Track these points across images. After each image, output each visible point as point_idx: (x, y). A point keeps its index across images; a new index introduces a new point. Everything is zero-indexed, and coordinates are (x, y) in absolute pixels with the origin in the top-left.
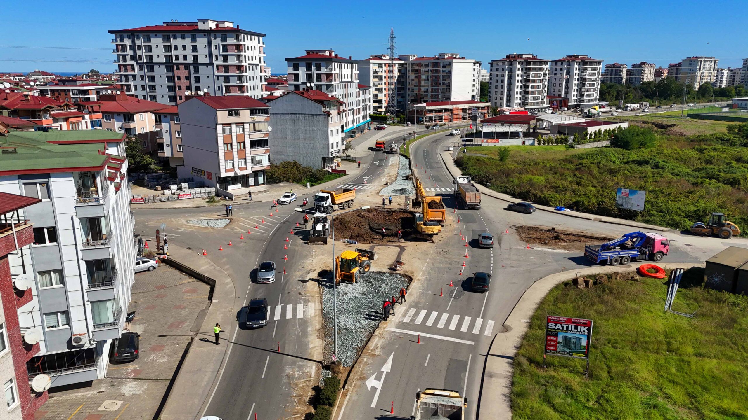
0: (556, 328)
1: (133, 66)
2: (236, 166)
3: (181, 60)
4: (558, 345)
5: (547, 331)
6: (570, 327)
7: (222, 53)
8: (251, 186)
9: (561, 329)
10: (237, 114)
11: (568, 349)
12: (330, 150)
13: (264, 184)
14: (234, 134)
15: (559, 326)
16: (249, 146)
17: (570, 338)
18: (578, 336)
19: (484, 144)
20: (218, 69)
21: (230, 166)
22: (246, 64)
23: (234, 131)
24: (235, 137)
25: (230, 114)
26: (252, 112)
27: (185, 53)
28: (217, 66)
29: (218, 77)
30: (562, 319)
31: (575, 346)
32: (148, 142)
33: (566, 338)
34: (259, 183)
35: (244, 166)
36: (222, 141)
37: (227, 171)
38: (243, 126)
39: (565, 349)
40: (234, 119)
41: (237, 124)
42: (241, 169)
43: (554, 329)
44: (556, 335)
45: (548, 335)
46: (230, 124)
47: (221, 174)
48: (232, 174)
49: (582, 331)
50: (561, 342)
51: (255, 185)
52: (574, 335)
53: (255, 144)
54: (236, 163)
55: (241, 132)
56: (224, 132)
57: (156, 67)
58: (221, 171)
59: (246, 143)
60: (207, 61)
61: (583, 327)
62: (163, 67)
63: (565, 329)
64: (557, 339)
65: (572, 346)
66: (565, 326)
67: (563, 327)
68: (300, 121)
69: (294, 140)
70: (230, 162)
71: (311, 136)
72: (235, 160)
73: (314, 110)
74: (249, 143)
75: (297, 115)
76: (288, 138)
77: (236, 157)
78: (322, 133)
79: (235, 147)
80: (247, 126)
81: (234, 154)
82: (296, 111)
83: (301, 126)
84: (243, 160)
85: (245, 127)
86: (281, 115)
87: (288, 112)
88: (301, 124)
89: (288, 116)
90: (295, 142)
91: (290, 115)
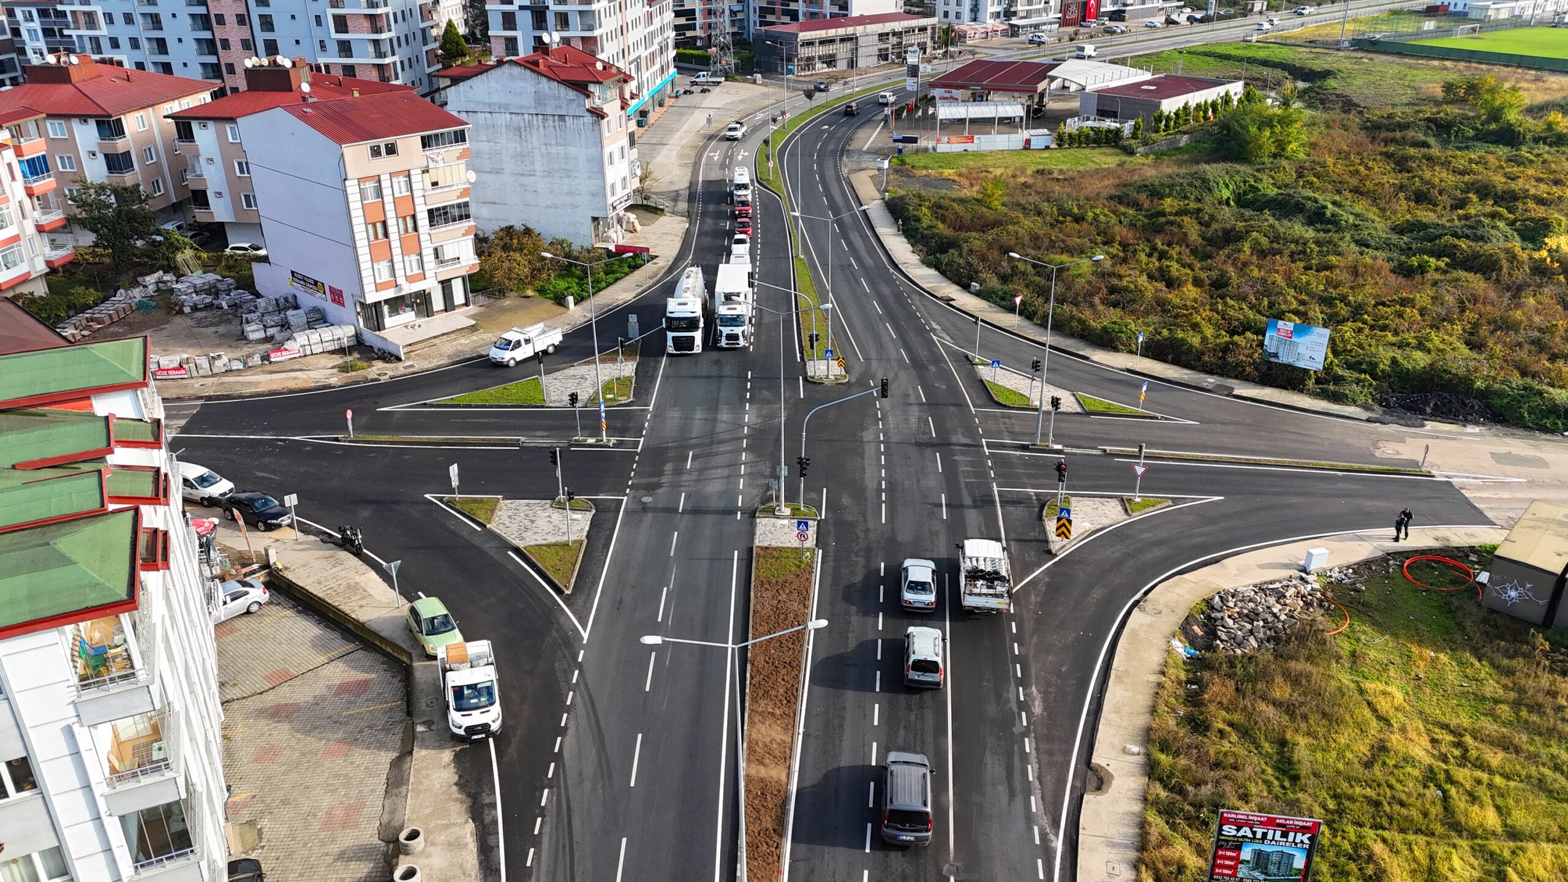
0: (1240, 834)
2: (399, 273)
4: (1240, 866)
5: (1218, 840)
6: (1271, 833)
8: (439, 312)
9: (1250, 835)
10: (391, 150)
11: (1263, 873)
12: (610, 200)
13: (467, 304)
14: (388, 199)
15: (1246, 831)
16: (426, 222)
17: (1268, 854)
18: (1285, 850)
19: (942, 148)
21: (385, 276)
23: (387, 192)
24: (392, 206)
25: (376, 152)
26: (427, 142)
30: (1255, 818)
31: (1279, 868)
32: (164, 183)
33: (1258, 854)
34: (456, 303)
35: (416, 271)
36: (362, 220)
37: (379, 287)
38: (409, 176)
39: (1256, 874)
40: (385, 165)
41: (394, 175)
42: (410, 279)
43: (1234, 836)
44: (1238, 848)
45: (1219, 847)
46: (377, 179)
47: (367, 295)
48: (390, 294)
49: (1298, 840)
50: (1248, 862)
51: (446, 310)
52: (1280, 849)
53: (437, 216)
54: (398, 266)
55: (406, 192)
56: (364, 194)
58: (367, 289)
59: (419, 216)
61: (1299, 835)
63: (1259, 835)
64: (1239, 855)
65: (1272, 869)
66: (1259, 833)
67: (1254, 833)
68: (534, 132)
69: (522, 175)
70: (383, 266)
71: (564, 166)
72: (395, 259)
73: (564, 107)
74: (426, 215)
75: (526, 116)
76: (507, 172)
77: (397, 251)
78: (588, 161)
79: (392, 229)
80: (416, 175)
81: (393, 245)
82: (522, 107)
83: (536, 144)
84: (414, 258)
85: (413, 179)
86: (488, 115)
87: (504, 108)
88: (535, 139)
89: (503, 119)
90: (526, 180)
91: (508, 116)
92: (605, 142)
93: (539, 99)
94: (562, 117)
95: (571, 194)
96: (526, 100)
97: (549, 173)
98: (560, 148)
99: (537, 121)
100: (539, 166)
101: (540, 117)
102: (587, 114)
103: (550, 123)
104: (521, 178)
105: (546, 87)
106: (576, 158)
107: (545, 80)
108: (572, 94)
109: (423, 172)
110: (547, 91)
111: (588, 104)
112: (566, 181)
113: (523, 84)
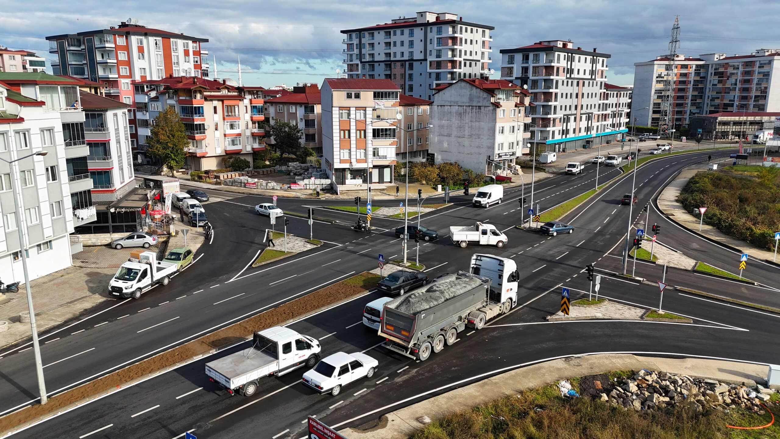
1: (357, 65)
2: (353, 157)
3: (399, 58)
7: (436, 47)
8: (375, 183)
10: (357, 96)
12: (497, 151)
13: (391, 182)
14: (353, 120)
16: (372, 134)
20: (430, 66)
21: (347, 157)
22: (461, 59)
23: (352, 116)
24: (354, 124)
25: (349, 96)
26: (377, 96)
27: (402, 49)
28: (431, 62)
29: (430, 74)
34: (386, 180)
35: (363, 157)
36: (338, 127)
37: (341, 161)
38: (365, 110)
40: (353, 103)
41: (357, 108)
42: (358, 161)
46: (348, 109)
47: (335, 164)
48: (347, 166)
51: (379, 183)
53: (377, 133)
54: (353, 153)
55: (362, 118)
56: (341, 115)
57: (376, 65)
58: (335, 161)
59: (368, 131)
60: (421, 57)
62: (382, 65)
68: (467, 115)
69: (459, 137)
70: (346, 152)
71: (477, 133)
72: (352, 150)
73: (481, 101)
74: (372, 131)
75: (465, 107)
76: (453, 135)
77: (353, 146)
78: (489, 130)
79: (353, 135)
80: (369, 111)
81: (352, 142)
82: (463, 103)
83: (467, 121)
84: (363, 151)
85: (367, 112)
86: (449, 107)
87: (456, 104)
88: (467, 119)
89: (455, 109)
90: (460, 140)
91: (457, 107)
92: (498, 120)
93: (471, 99)
94: (480, 107)
95: (479, 147)
96: (465, 99)
97: (471, 136)
98: (477, 123)
99: (469, 109)
100: (467, 133)
101: (470, 107)
102: (491, 105)
103: (474, 110)
104: (459, 139)
105: (475, 92)
106: (483, 128)
107: (474, 88)
108: (485, 95)
109: (373, 110)
110: (475, 94)
111: (492, 100)
112: (477, 140)
113: (465, 91)
